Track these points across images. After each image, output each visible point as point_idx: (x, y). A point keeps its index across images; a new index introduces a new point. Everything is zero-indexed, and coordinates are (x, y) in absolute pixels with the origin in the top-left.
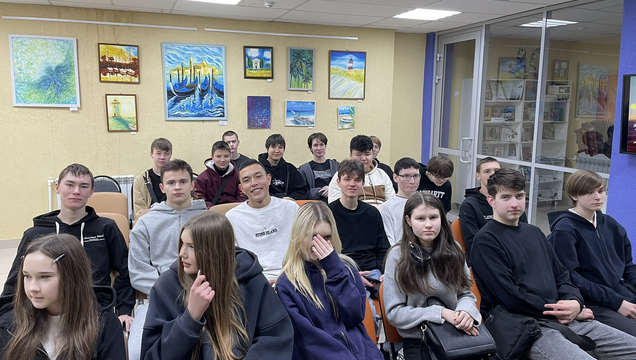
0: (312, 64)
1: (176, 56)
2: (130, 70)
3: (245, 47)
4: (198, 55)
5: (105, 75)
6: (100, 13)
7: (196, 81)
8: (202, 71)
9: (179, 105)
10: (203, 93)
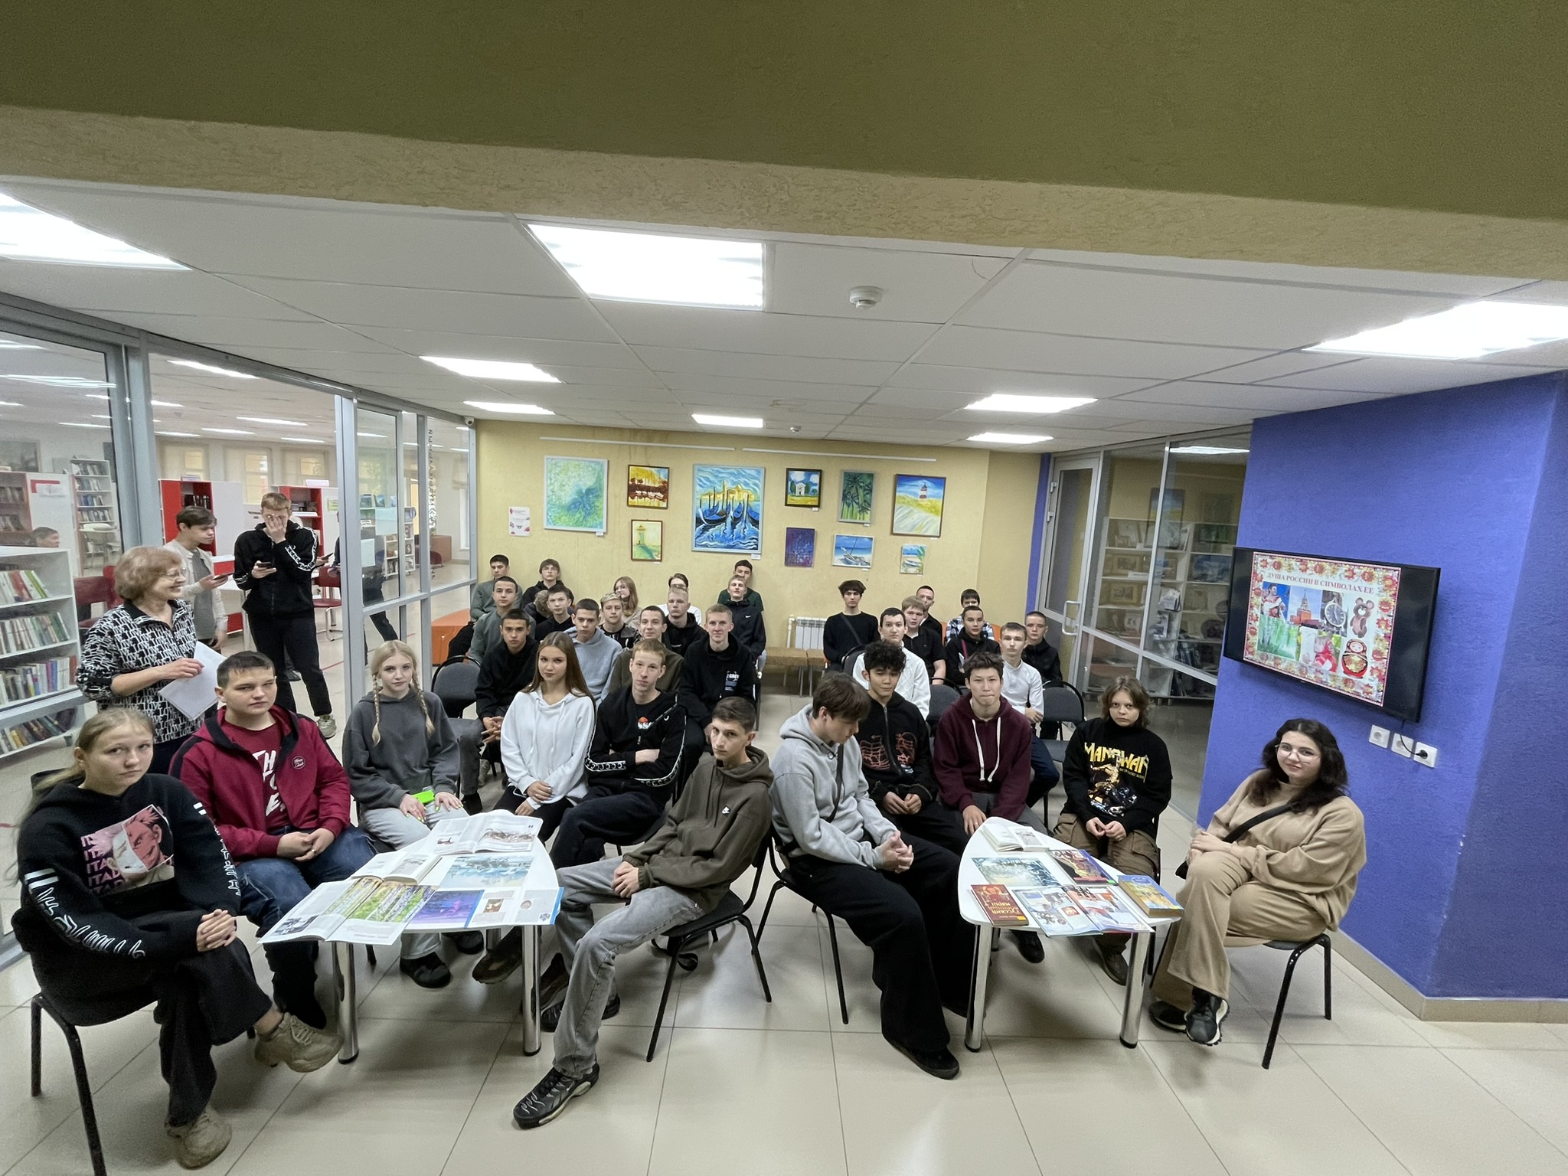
0: (871, 491)
1: (708, 479)
2: (659, 494)
3: (788, 470)
4: (732, 478)
5: (633, 498)
6: (635, 432)
7: (728, 507)
8: (736, 496)
9: (707, 533)
10: (736, 521)
